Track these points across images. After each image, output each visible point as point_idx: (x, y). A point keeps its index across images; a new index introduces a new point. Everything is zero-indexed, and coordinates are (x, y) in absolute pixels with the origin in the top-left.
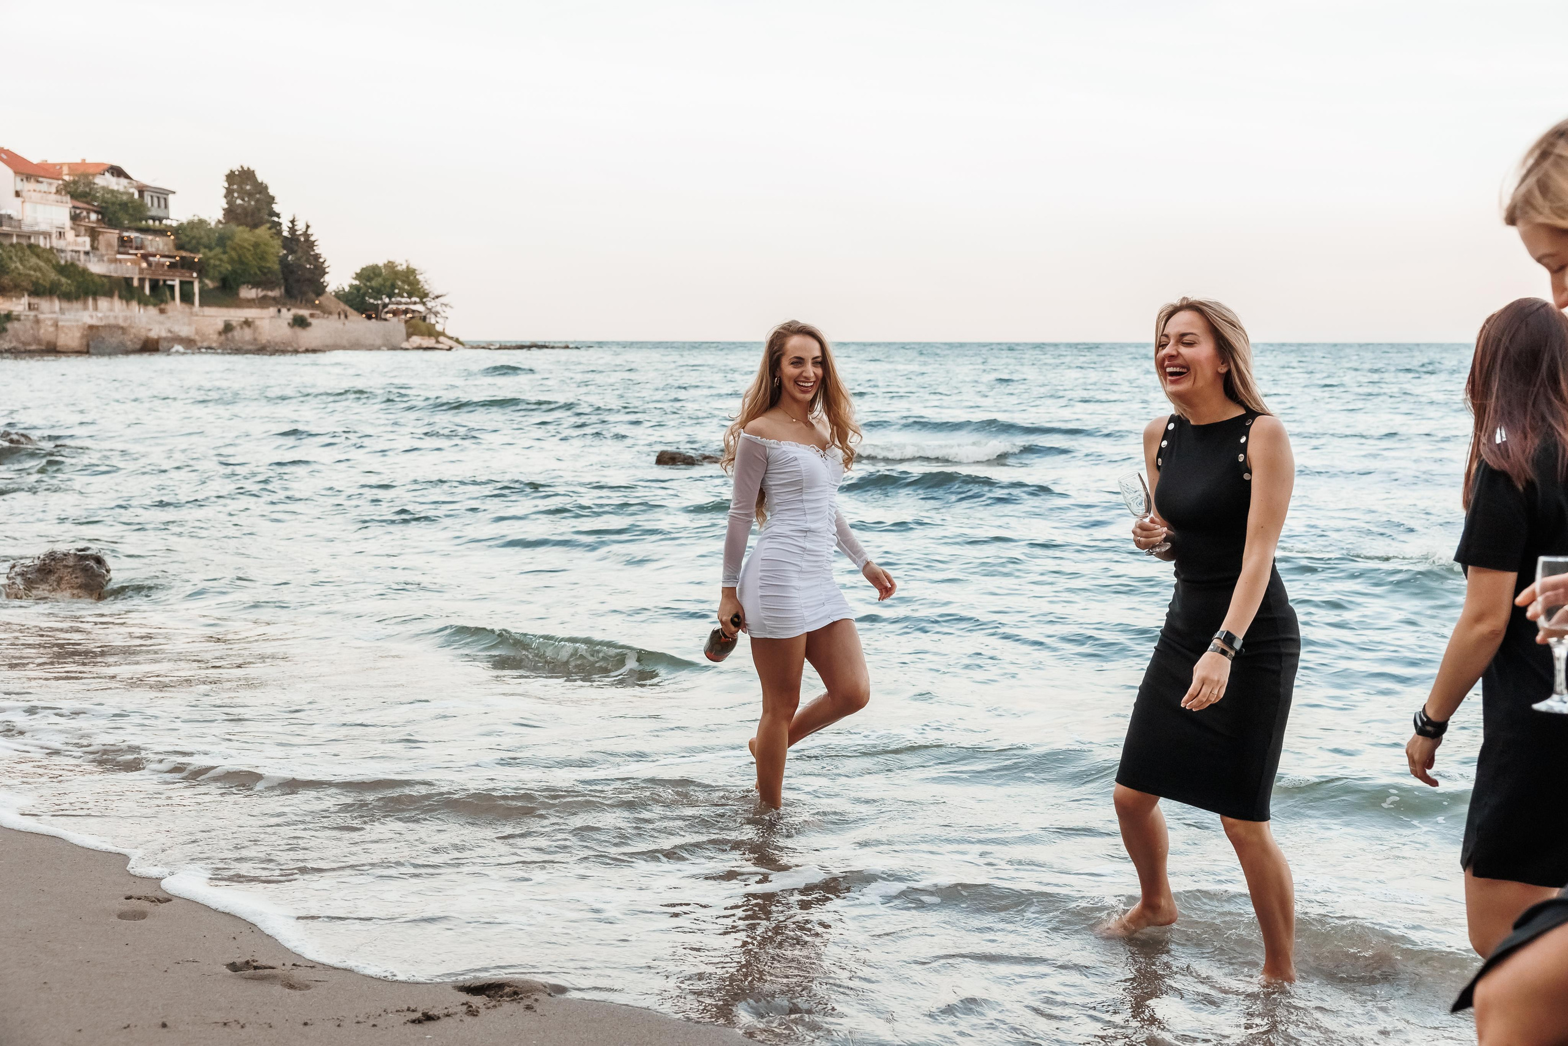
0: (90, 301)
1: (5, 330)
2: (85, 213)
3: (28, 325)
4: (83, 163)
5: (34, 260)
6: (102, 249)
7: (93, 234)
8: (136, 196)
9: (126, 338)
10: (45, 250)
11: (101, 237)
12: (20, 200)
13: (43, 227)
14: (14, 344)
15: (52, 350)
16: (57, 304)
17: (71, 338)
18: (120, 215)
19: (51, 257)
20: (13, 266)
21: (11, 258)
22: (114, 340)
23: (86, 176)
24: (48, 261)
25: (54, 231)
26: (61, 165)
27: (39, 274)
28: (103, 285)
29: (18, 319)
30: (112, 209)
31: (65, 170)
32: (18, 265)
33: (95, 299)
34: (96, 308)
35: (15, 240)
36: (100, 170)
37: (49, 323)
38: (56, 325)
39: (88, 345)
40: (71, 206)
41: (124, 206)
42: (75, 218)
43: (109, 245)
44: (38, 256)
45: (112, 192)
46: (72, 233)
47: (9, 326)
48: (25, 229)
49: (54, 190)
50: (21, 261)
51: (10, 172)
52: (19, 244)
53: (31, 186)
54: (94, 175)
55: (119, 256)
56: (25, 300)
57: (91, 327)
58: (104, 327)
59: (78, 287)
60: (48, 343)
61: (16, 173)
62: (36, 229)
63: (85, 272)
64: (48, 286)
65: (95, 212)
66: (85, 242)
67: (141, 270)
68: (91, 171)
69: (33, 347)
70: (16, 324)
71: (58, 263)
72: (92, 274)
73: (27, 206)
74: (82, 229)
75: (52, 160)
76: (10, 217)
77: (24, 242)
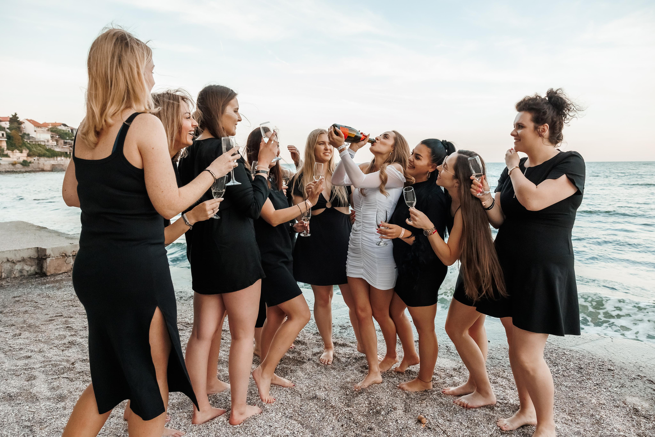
0: (55, 158)
1: (29, 166)
2: (55, 136)
3: (36, 164)
4: (56, 123)
5: (39, 148)
6: (59, 145)
7: (57, 141)
8: (70, 131)
9: (63, 167)
10: (42, 145)
11: (59, 142)
12: (36, 133)
13: (42, 140)
14: (32, 169)
15: (43, 170)
16: (46, 159)
17: (48, 167)
18: (65, 136)
19: (44, 147)
20: (33, 149)
21: (32, 147)
22: (59, 168)
23: (55, 126)
24: (43, 148)
25: (46, 141)
26: (49, 123)
27: (40, 152)
28: (59, 154)
29: (33, 163)
30: (62, 135)
31: (50, 125)
32: (35, 149)
33: (57, 158)
34: (57, 160)
35: (34, 143)
36: (60, 125)
37: (42, 164)
38: (44, 164)
39: (52, 169)
40: (50, 134)
41: (66, 134)
42: (52, 137)
43: (61, 144)
44: (40, 147)
45: (63, 130)
46: (51, 141)
47: (30, 165)
48: (37, 140)
49: (46, 130)
50: (36, 148)
51: (33, 126)
52: (35, 144)
53: (39, 129)
54: (58, 126)
55: (64, 147)
56: (36, 158)
57: (53, 165)
58: (57, 165)
59: (52, 154)
60: (42, 169)
61: (35, 126)
62: (40, 140)
63: (53, 151)
64: (42, 154)
65: (58, 135)
66: (55, 143)
67: (70, 150)
68: (58, 125)
69: (38, 170)
70: (33, 164)
71: (46, 148)
72: (55, 151)
73: (38, 134)
74: (54, 140)
75: (47, 122)
76: (33, 137)
77: (37, 143)
